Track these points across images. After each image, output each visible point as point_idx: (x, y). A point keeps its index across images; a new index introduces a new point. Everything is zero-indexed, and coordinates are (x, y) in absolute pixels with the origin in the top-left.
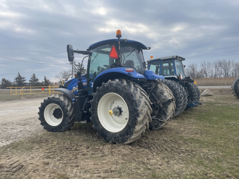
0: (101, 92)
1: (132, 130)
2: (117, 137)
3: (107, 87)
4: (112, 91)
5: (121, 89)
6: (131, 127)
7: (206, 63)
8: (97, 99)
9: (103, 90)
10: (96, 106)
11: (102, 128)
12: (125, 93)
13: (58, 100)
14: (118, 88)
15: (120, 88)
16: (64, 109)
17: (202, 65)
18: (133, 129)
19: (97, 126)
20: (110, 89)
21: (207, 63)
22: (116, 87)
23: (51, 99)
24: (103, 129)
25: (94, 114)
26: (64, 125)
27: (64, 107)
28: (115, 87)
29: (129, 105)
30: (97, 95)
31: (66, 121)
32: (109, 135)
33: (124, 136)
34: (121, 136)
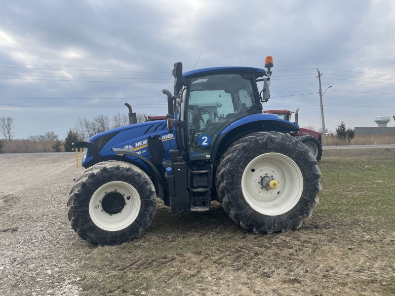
0: (251, 152)
1: (309, 205)
2: (285, 221)
3: (263, 143)
4: (272, 150)
5: (291, 146)
6: (309, 202)
7: (121, 116)
8: (241, 164)
9: (255, 149)
10: (238, 177)
11: (252, 213)
12: (297, 153)
13: (130, 173)
14: (285, 145)
15: (289, 145)
16: (144, 190)
17: (116, 118)
18: (312, 204)
19: (243, 210)
20: (269, 147)
21: (123, 116)
22: (281, 144)
23: (112, 171)
24: (255, 213)
25: (234, 190)
26: (144, 224)
27: (145, 187)
28: (278, 144)
29: (305, 170)
30: (241, 157)
31: (148, 215)
32: (269, 221)
33: (296, 218)
34: (291, 218)
